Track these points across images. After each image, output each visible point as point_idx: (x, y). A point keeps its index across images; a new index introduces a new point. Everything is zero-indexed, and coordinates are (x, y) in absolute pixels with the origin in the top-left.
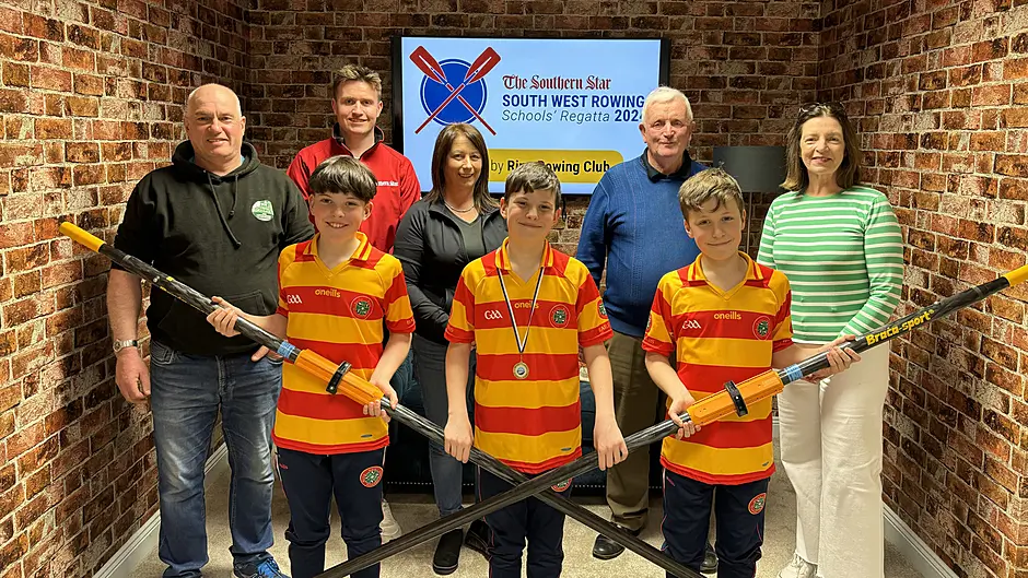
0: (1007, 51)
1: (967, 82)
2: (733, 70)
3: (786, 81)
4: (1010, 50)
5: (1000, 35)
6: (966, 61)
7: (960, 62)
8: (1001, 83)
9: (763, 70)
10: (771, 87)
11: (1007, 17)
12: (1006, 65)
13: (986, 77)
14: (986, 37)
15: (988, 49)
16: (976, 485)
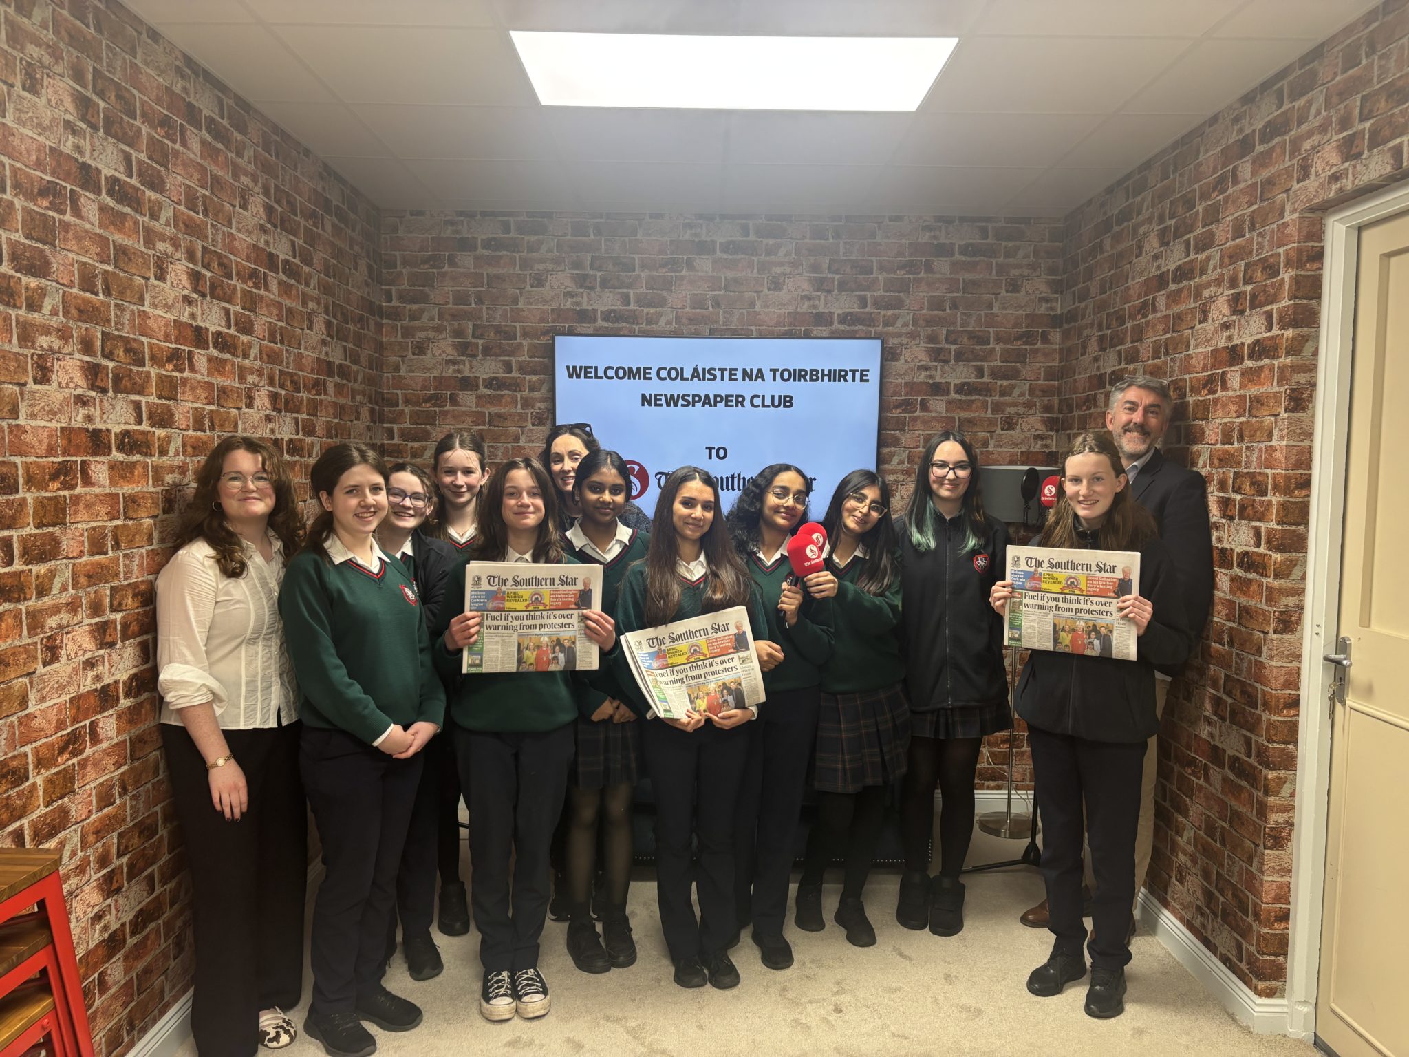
0: (1243, 358)
1: (1206, 392)
2: (958, 374)
3: (1021, 388)
4: (1246, 358)
5: (1237, 341)
6: (1204, 369)
7: (1199, 370)
8: (1238, 393)
9: (994, 374)
10: (1003, 394)
11: (1243, 322)
12: (1243, 374)
13: (1225, 387)
14: (1223, 343)
15: (1225, 355)
16: (1223, 843)
